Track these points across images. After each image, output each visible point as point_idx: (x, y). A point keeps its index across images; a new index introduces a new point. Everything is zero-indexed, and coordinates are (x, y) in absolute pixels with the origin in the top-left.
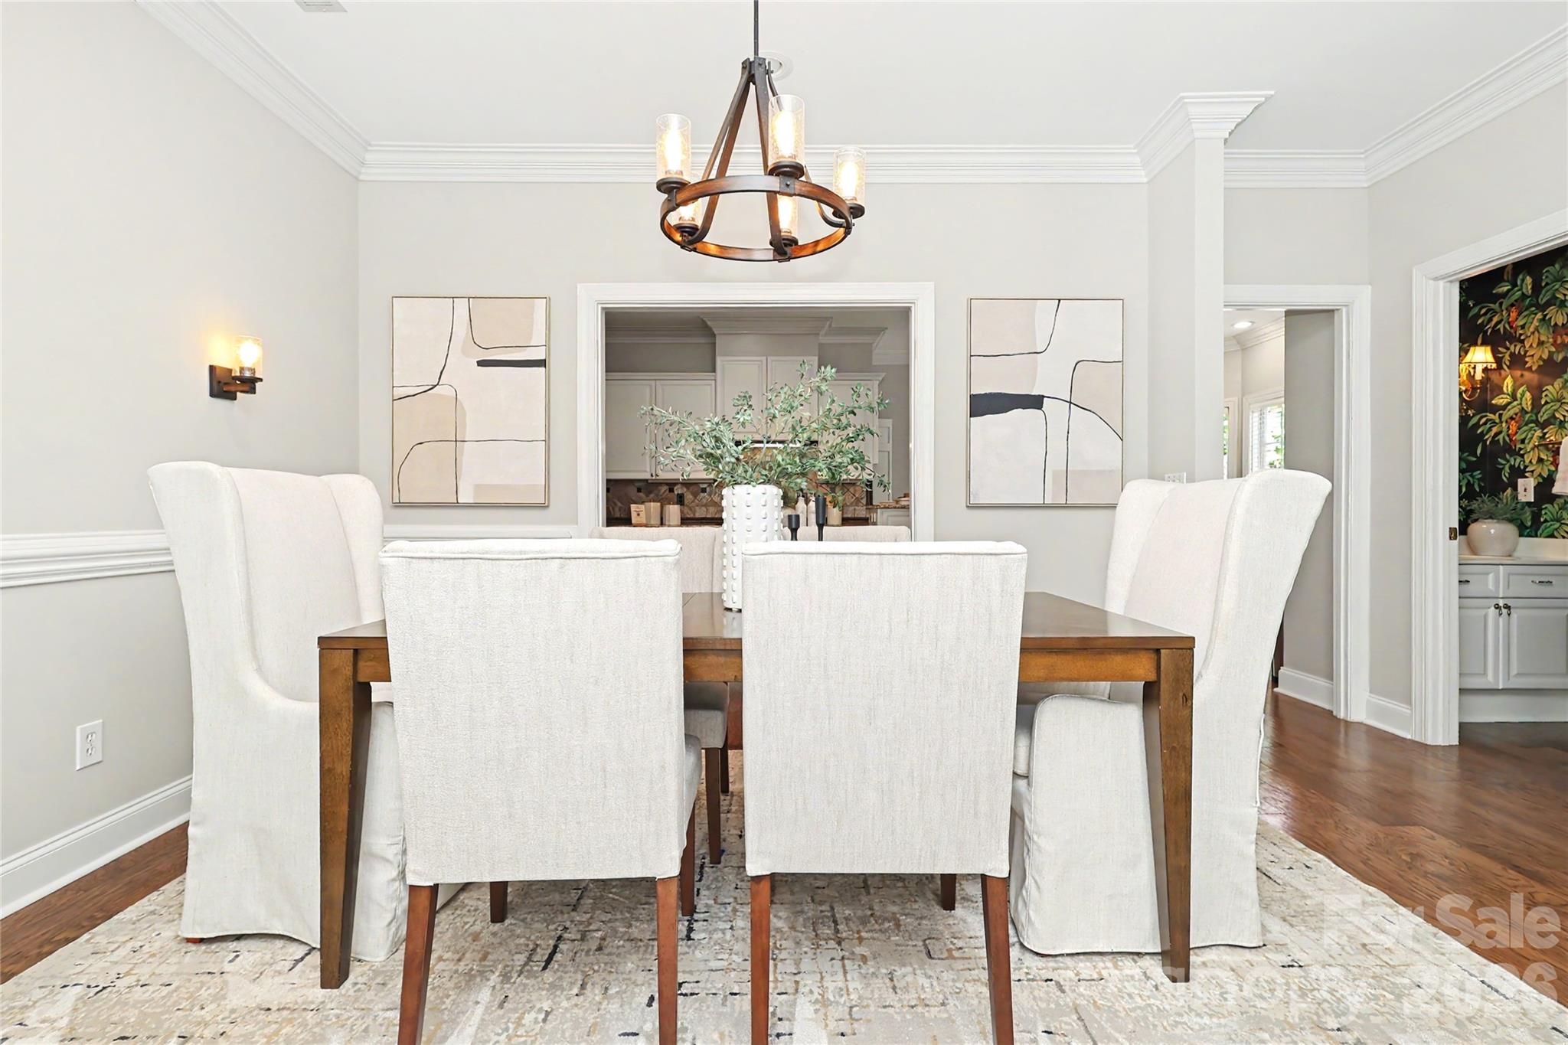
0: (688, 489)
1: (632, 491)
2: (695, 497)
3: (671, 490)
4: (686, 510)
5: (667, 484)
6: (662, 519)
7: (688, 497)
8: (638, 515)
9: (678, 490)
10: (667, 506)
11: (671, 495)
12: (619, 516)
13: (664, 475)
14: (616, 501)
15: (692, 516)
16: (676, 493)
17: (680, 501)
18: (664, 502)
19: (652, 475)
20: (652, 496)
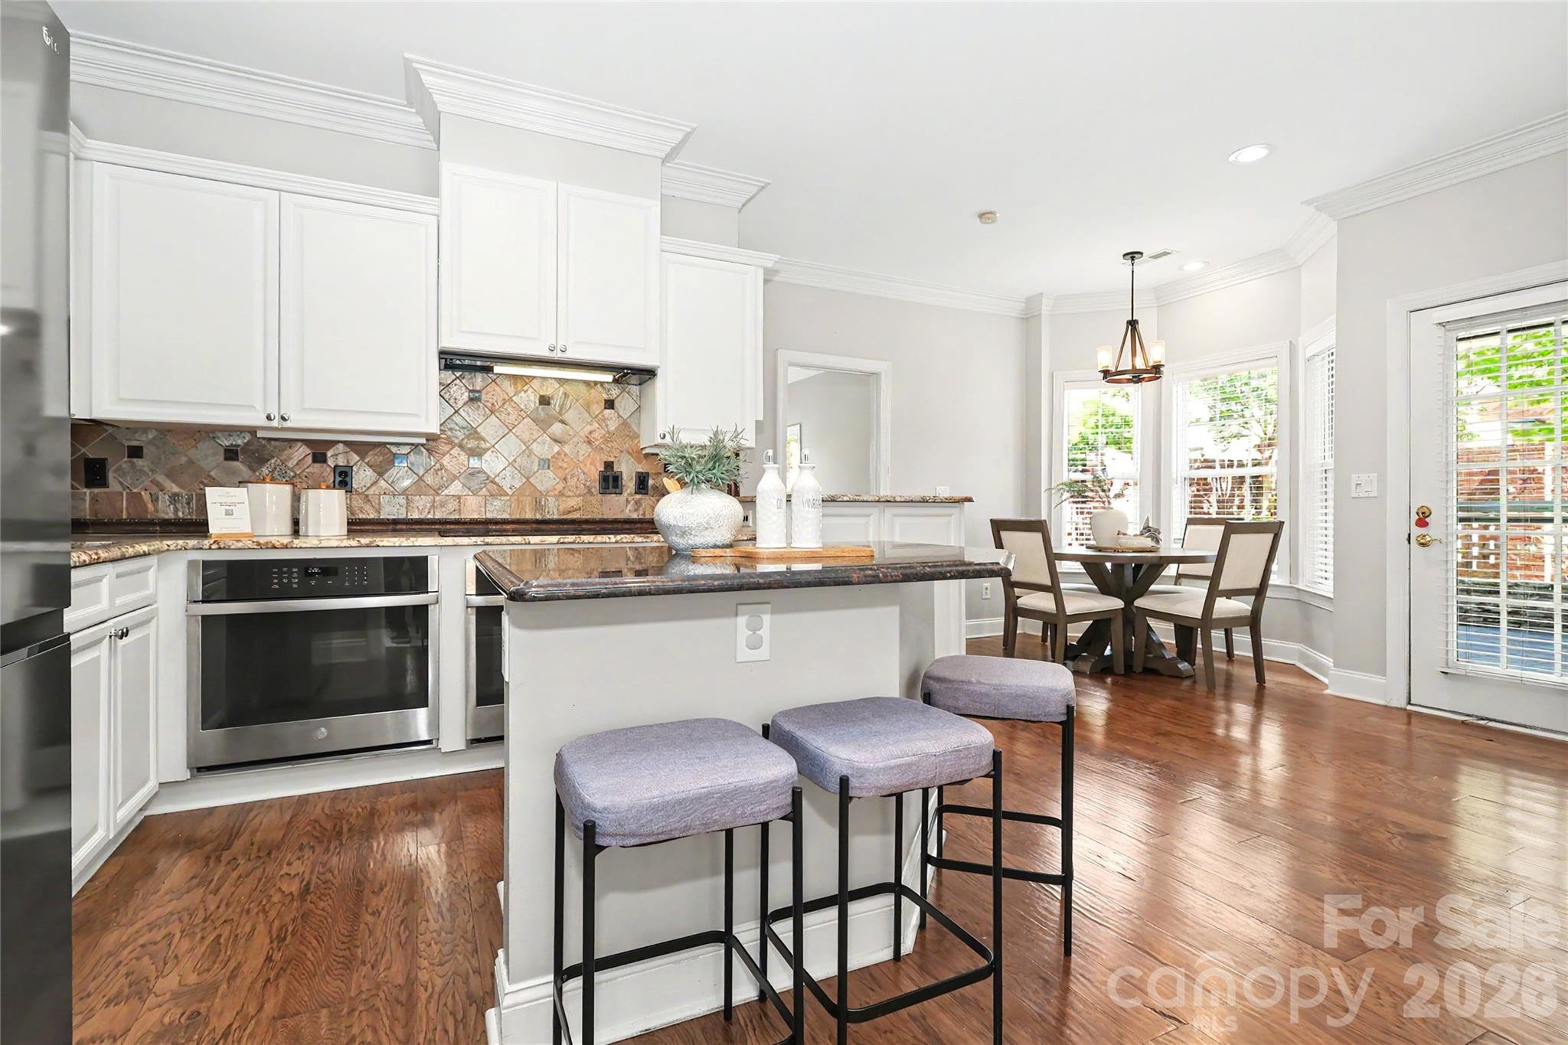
0: (362, 457)
1: (209, 457)
2: (381, 474)
3: (319, 458)
4: (358, 502)
5: (308, 443)
6: (296, 523)
7: (363, 476)
8: (229, 513)
9: (337, 457)
10: (311, 492)
11: (317, 468)
12: (171, 516)
13: (299, 419)
14: (161, 478)
15: (372, 516)
16: (331, 462)
17: (343, 479)
18: (299, 486)
19: (269, 418)
20: (265, 471)
